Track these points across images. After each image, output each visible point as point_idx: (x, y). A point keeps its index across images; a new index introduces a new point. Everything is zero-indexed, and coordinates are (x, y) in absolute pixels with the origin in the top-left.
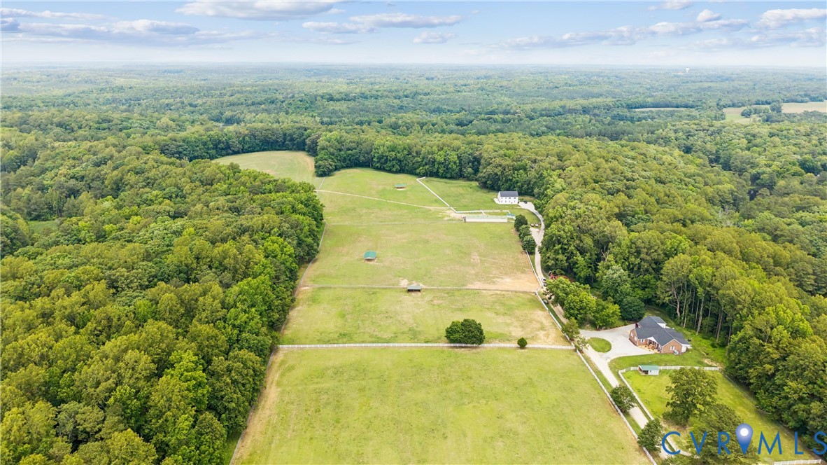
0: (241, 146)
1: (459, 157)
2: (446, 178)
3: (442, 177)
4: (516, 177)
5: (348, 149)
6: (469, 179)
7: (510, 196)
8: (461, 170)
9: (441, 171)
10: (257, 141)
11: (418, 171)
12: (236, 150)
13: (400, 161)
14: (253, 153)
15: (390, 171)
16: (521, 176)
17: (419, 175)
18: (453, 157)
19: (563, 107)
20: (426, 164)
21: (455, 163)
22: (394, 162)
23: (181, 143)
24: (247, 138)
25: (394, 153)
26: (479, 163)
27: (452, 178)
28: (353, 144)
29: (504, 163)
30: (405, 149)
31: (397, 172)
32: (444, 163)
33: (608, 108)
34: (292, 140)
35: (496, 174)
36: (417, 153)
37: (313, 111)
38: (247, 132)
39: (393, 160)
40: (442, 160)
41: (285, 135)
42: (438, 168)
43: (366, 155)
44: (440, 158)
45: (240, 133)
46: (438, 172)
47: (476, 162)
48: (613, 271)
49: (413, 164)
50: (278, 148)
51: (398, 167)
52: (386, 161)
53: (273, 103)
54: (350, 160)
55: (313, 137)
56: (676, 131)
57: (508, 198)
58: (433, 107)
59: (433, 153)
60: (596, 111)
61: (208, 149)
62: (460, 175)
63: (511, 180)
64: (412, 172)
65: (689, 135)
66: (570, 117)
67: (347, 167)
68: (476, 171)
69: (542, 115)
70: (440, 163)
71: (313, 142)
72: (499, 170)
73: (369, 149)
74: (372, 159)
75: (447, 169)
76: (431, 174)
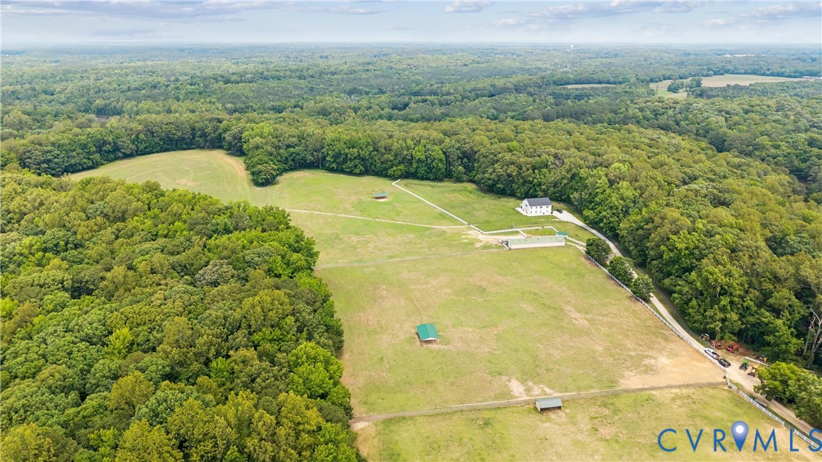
0: (134, 147)
1: (444, 153)
2: (429, 179)
3: (422, 179)
4: (537, 177)
5: (288, 146)
6: (459, 180)
7: (541, 205)
8: (447, 169)
9: (422, 171)
10: (156, 140)
11: (390, 172)
12: (128, 152)
13: (363, 159)
14: (152, 155)
15: (351, 173)
17: (393, 178)
18: (437, 152)
20: (400, 163)
21: (441, 160)
22: (357, 162)
23: (49, 148)
24: (142, 136)
25: (355, 150)
27: (437, 179)
28: (293, 139)
29: (516, 160)
30: (368, 144)
31: (361, 174)
32: (427, 161)
34: (204, 135)
35: (509, 175)
36: (385, 148)
37: (210, 96)
38: (140, 128)
39: (355, 158)
40: (423, 157)
41: (193, 129)
42: (418, 167)
43: (315, 153)
44: (420, 155)
45: (131, 130)
46: (416, 172)
47: (468, 157)
49: (382, 163)
50: (185, 146)
51: (361, 167)
52: (345, 161)
53: (155, 87)
54: (293, 160)
55: (235, 130)
57: (538, 207)
58: (348, 88)
59: (410, 148)
61: (89, 153)
62: (448, 175)
63: (531, 182)
64: (382, 173)
67: (292, 169)
68: (472, 172)
69: (478, 96)
70: (419, 161)
71: (235, 138)
72: (512, 170)
73: (318, 145)
74: (324, 158)
75: (430, 168)
76: (407, 175)
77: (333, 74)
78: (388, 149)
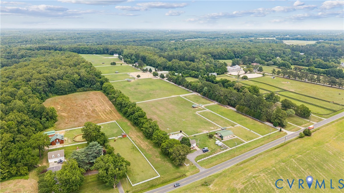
2: (100, 54)
5: (72, 49)
6: (106, 54)
7: (116, 54)
8: (104, 52)
9: (99, 52)
11: (93, 53)
13: (88, 51)
15: (85, 54)
16: (118, 51)
17: (93, 54)
18: (102, 49)
19: (128, 41)
20: (95, 51)
22: (86, 51)
25: (86, 49)
26: (108, 50)
27: (102, 54)
29: (114, 49)
30: (89, 48)
31: (87, 54)
32: (100, 51)
33: (140, 41)
35: (113, 51)
38: (38, 47)
40: (99, 50)
41: (50, 47)
44: (98, 49)
47: (107, 50)
48: (133, 57)
52: (84, 51)
55: (60, 47)
56: (154, 44)
59: (96, 48)
60: (137, 41)
62: (104, 53)
63: (116, 52)
64: (92, 53)
65: (157, 45)
66: (130, 43)
68: (108, 52)
69: (122, 42)
70: (98, 51)
71: (60, 49)
72: (113, 50)
73: (78, 49)
74: (80, 52)
75: (100, 52)
76: (96, 54)
77: (82, 38)
78: (92, 49)
